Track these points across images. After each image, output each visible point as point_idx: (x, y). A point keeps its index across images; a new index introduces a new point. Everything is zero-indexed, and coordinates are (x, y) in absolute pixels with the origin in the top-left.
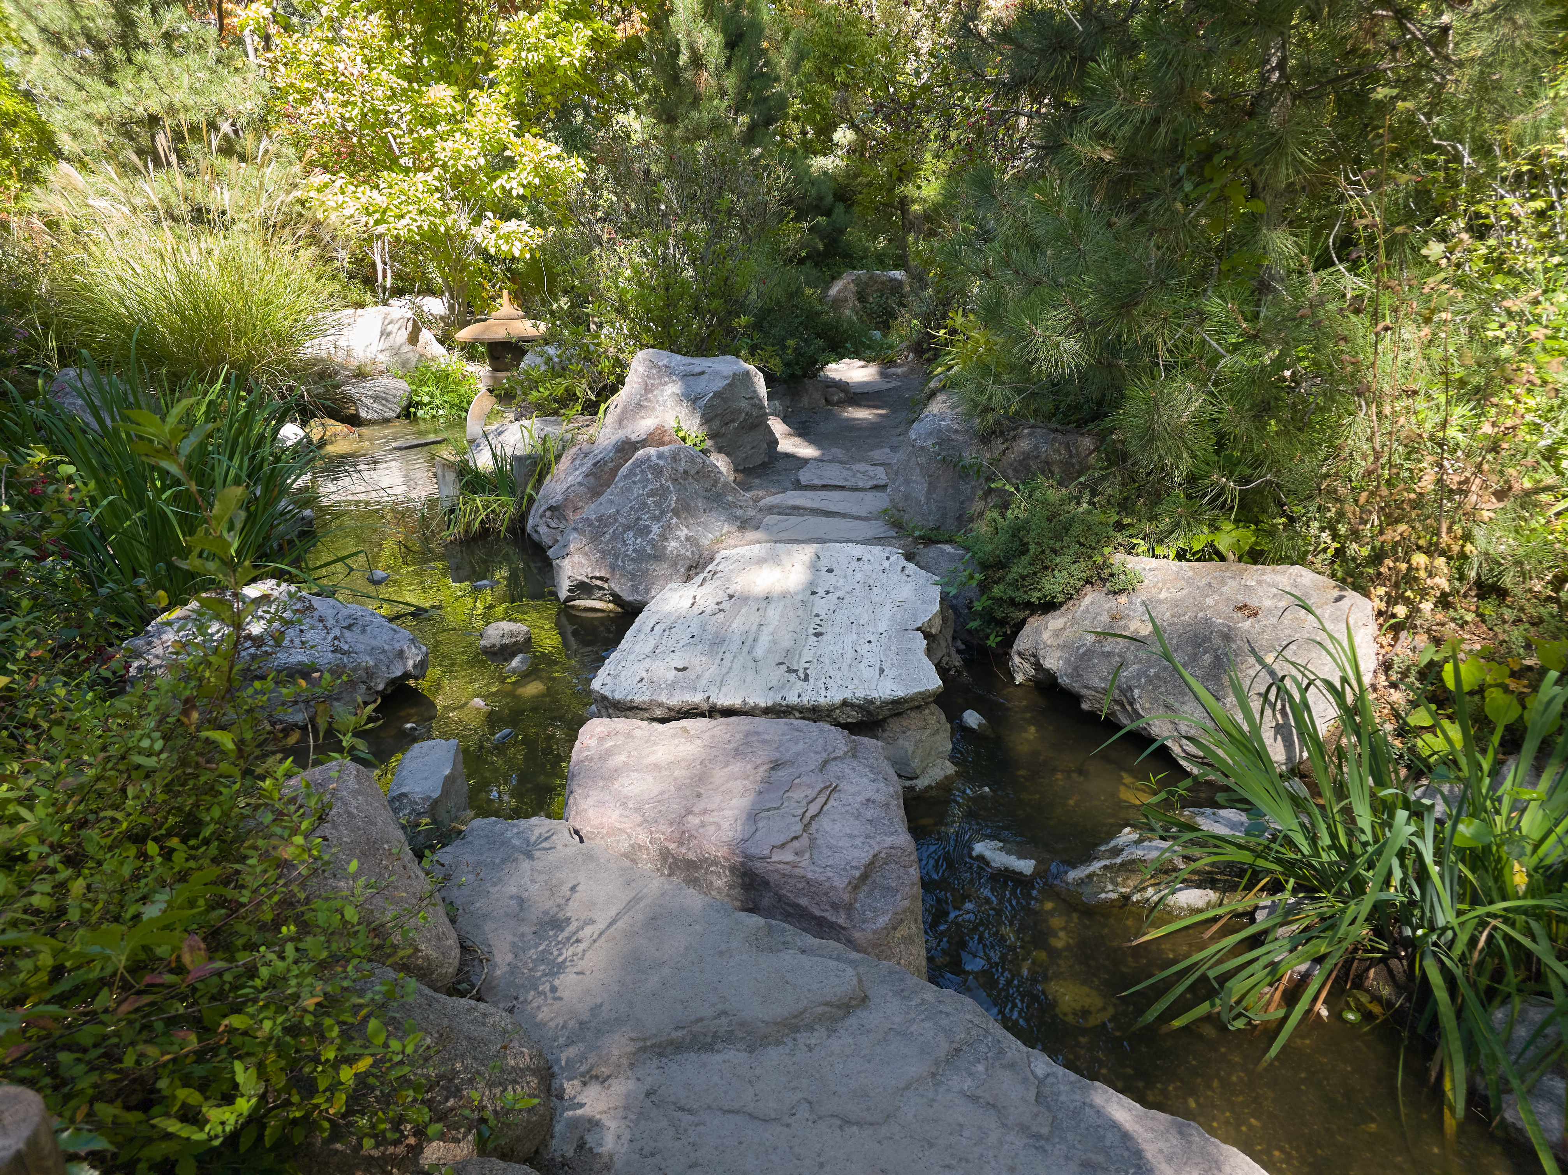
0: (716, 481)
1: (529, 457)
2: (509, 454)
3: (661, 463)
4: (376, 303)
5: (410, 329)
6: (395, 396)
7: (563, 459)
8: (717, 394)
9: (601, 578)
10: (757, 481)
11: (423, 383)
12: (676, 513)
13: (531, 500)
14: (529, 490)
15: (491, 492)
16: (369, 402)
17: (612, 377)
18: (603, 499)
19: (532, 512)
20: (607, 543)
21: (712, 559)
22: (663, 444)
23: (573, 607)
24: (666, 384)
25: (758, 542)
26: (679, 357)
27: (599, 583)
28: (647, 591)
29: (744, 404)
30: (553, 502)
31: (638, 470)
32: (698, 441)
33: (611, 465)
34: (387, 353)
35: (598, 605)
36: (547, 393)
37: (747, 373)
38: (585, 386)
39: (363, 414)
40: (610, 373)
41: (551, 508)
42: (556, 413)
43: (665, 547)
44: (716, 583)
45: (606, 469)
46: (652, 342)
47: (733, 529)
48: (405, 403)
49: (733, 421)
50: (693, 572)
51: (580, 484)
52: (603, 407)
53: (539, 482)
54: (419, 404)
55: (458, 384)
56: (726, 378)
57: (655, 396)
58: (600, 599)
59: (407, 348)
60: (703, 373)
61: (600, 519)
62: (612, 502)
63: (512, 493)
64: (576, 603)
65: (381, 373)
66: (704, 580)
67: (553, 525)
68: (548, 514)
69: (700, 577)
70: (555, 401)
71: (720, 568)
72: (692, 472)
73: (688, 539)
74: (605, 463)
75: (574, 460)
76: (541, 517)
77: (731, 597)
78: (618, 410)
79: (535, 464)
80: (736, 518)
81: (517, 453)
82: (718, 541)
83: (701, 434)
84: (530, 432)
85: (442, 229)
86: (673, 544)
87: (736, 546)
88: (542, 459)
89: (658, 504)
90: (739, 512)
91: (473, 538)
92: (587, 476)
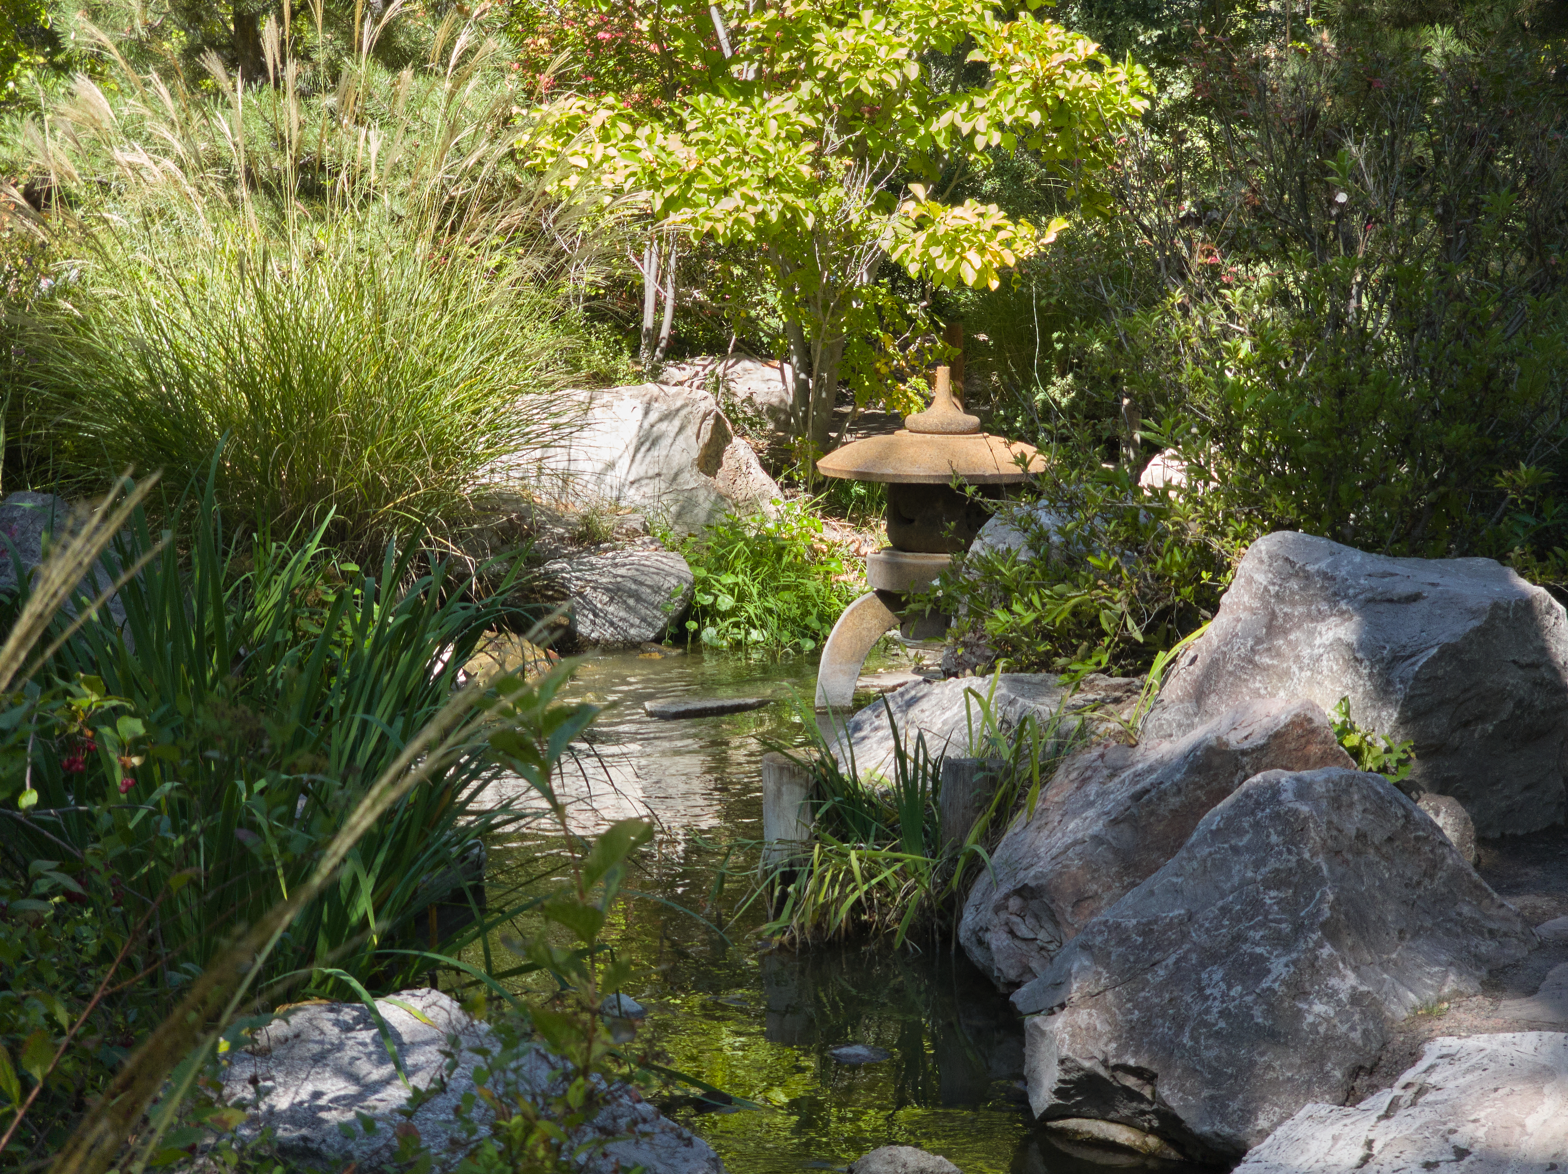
0: (1435, 865)
1: (980, 765)
2: (933, 755)
3: (1305, 809)
4: (639, 377)
5: (706, 436)
6: (656, 590)
7: (1059, 776)
8: (1449, 652)
9: (1137, 1072)
10: (1534, 872)
11: (722, 565)
12: (1331, 932)
13: (975, 866)
14: (971, 843)
15: (882, 838)
16: (599, 599)
17: (1187, 591)
18: (1158, 881)
19: (975, 895)
20: (1160, 988)
21: (1413, 1057)
22: (1306, 763)
23: (1062, 1133)
24: (1321, 617)
25: (1532, 1025)
26: (1358, 556)
27: (1131, 1082)
28: (1247, 1115)
29: (1513, 679)
30: (1028, 877)
31: (1246, 822)
32: (1391, 760)
33: (1174, 801)
34: (649, 488)
35: (1122, 1135)
36: (1029, 617)
37: (1527, 606)
38: (1122, 607)
39: (584, 628)
40: (1184, 580)
41: (1024, 892)
42: (1044, 664)
43: (1299, 1014)
44: (1422, 1115)
45: (1163, 810)
46: (1293, 514)
47: (1470, 986)
48: (675, 607)
49: (1481, 718)
50: (1361, 1082)
51: (1097, 840)
52: (1161, 659)
53: (998, 826)
54: (710, 613)
55: (801, 570)
56: (1474, 613)
57: (1294, 646)
58: (1127, 1122)
59: (693, 479)
60: (1415, 598)
61: (1146, 930)
62: (1177, 891)
63: (932, 846)
64: (1072, 1123)
65: (632, 534)
66: (1394, 1105)
67: (1023, 931)
68: (1014, 903)
69: (1383, 1098)
70: (1047, 636)
71: (1434, 1079)
72: (1378, 837)
73: (1356, 998)
74: (1162, 796)
75: (1084, 781)
76: (997, 910)
77: (1461, 1153)
78: (1197, 669)
79: (993, 782)
80: (1478, 960)
81: (951, 753)
82: (1431, 1013)
83: (1402, 746)
84: (985, 706)
85: (809, 222)
86: (1319, 1008)
87: (1478, 1030)
88: (1008, 773)
89: (1289, 907)
90: (1486, 947)
91: (831, 944)
92: (1115, 822)
